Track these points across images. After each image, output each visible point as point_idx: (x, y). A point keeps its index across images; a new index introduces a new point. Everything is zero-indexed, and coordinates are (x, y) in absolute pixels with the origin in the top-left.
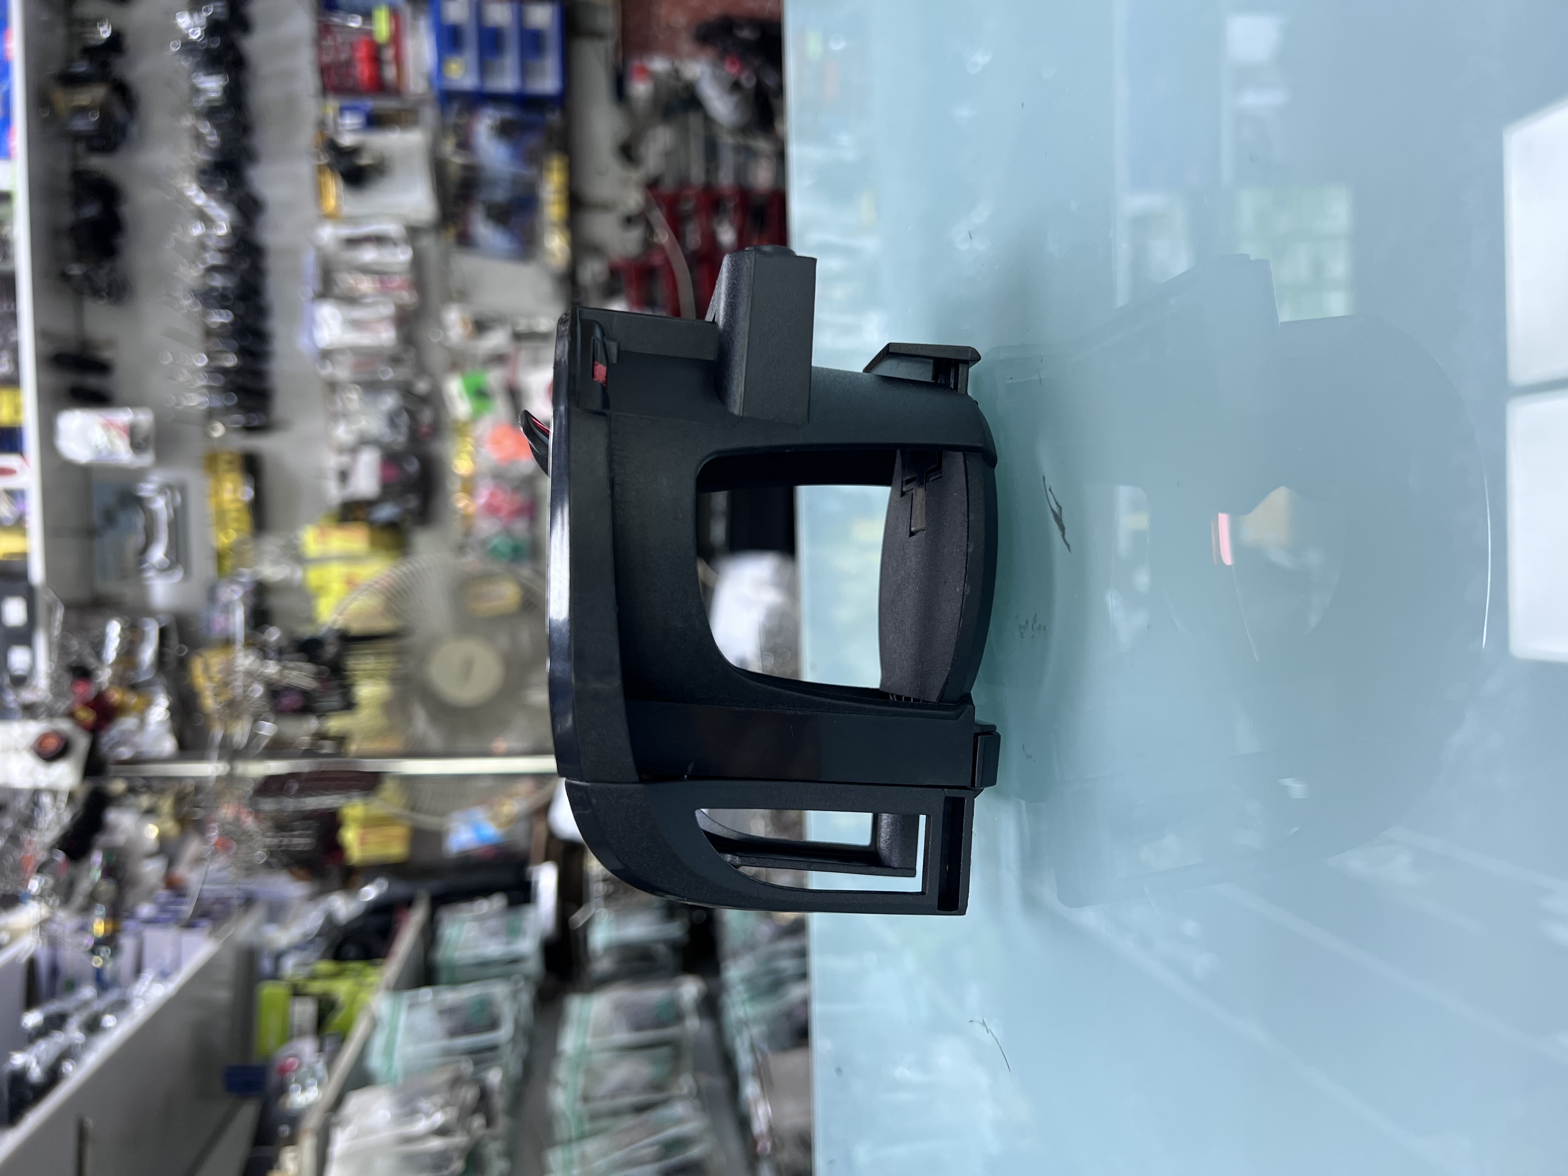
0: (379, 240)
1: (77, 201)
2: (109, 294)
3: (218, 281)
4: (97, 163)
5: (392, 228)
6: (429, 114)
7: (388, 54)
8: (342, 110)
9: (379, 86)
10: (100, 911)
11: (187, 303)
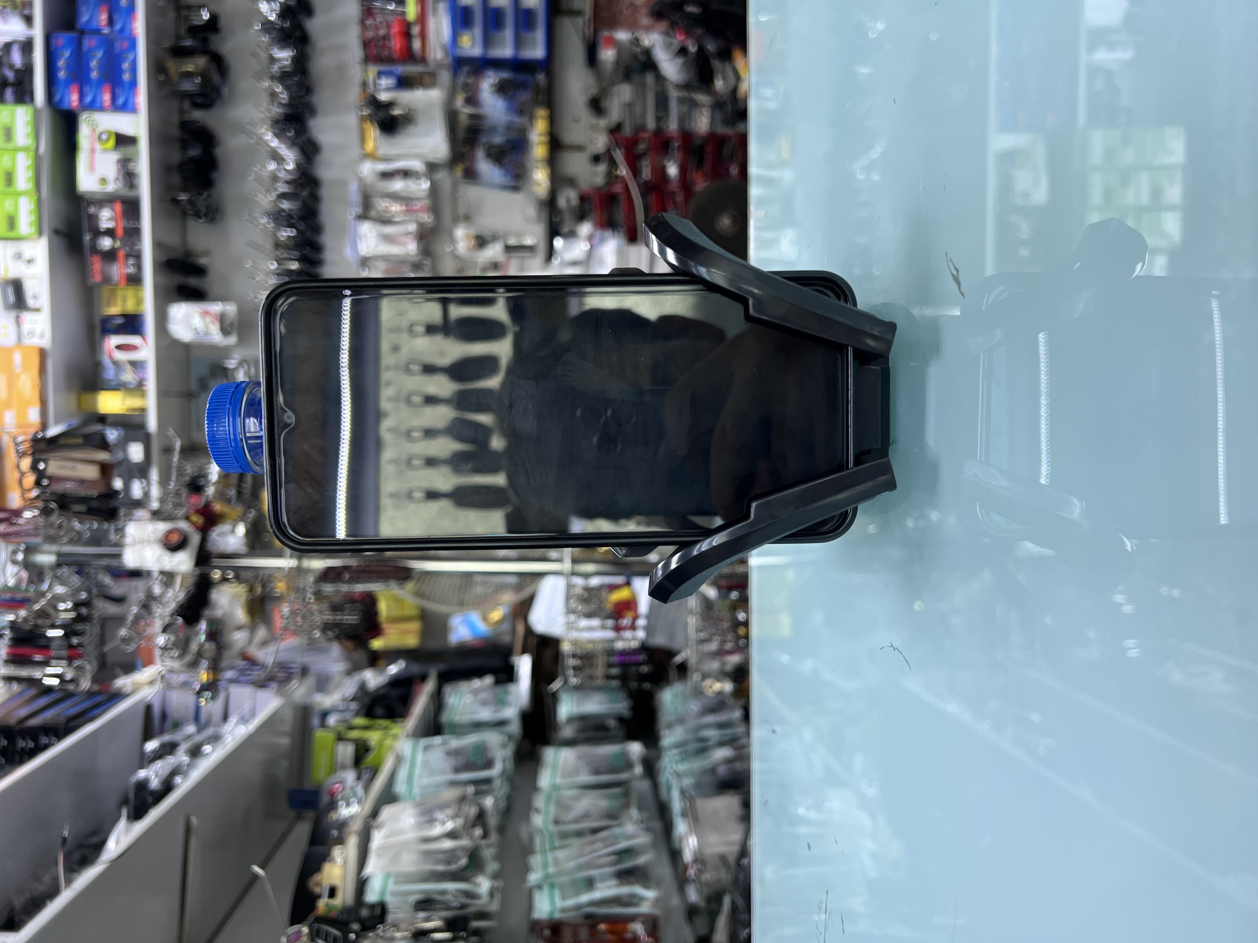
0: (406, 174)
1: (184, 145)
2: (206, 215)
3: (286, 205)
4: (198, 115)
5: (417, 165)
6: (445, 76)
7: (416, 30)
8: (380, 74)
9: (409, 56)
10: (204, 664)
11: (264, 220)
